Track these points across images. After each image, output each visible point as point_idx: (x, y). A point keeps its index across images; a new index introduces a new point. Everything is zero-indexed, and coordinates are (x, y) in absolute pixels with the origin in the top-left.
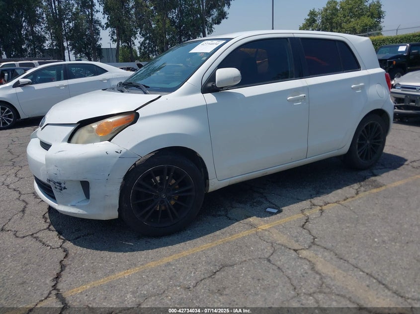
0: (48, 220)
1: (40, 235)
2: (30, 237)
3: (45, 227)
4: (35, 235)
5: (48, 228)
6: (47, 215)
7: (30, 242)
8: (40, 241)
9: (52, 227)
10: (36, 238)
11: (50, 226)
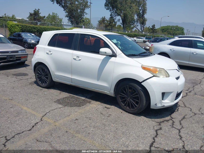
0: (177, 108)
1: (183, 106)
2: (187, 106)
3: (180, 107)
4: (185, 106)
5: (179, 106)
6: (176, 110)
7: (187, 105)
8: (184, 104)
9: (178, 106)
10: (185, 105)
11: (178, 107)
